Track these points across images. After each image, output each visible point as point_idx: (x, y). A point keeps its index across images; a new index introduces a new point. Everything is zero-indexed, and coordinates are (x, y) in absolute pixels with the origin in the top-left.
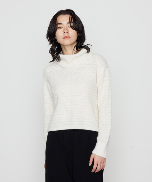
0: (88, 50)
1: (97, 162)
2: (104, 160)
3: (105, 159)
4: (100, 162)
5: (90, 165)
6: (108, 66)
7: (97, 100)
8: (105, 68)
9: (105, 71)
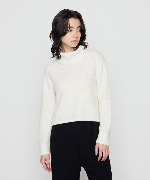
0: (86, 47)
1: (102, 150)
2: (107, 148)
3: (108, 146)
4: (104, 149)
5: (96, 154)
6: (105, 60)
7: (97, 92)
8: (103, 62)
9: (103, 65)
